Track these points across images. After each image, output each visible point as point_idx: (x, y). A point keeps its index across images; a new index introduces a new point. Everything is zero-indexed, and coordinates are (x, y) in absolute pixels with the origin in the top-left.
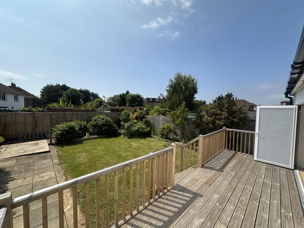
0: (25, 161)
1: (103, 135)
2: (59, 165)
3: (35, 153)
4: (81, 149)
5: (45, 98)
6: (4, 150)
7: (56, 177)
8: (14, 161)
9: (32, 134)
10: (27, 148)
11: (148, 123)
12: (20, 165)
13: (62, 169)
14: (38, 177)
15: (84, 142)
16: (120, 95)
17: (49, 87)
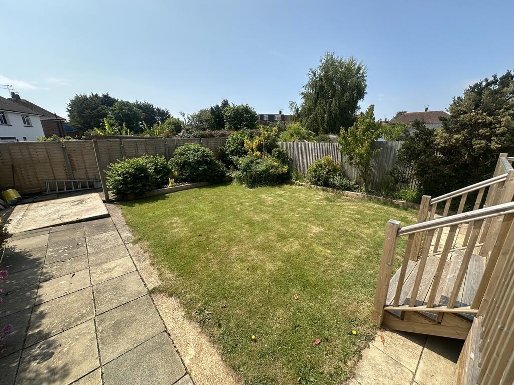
0: (66, 235)
1: (200, 181)
2: (136, 243)
3: (80, 218)
4: (167, 209)
5: (78, 122)
6: (22, 213)
7: (137, 270)
8: (44, 236)
9: (69, 183)
10: (66, 210)
11: (283, 158)
12: (57, 244)
13: (145, 253)
14: (99, 271)
15: (167, 195)
16: (212, 108)
17: (80, 100)
